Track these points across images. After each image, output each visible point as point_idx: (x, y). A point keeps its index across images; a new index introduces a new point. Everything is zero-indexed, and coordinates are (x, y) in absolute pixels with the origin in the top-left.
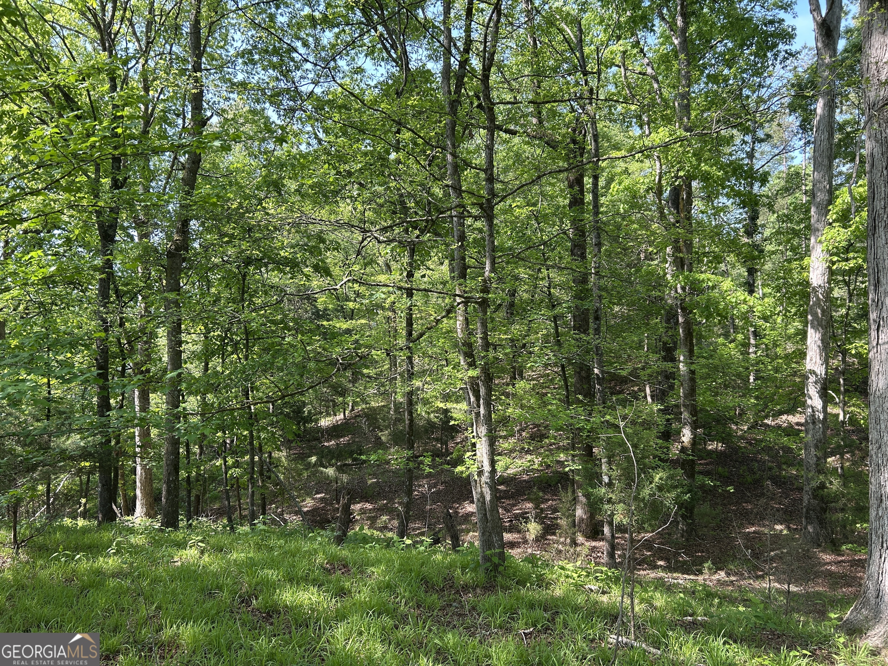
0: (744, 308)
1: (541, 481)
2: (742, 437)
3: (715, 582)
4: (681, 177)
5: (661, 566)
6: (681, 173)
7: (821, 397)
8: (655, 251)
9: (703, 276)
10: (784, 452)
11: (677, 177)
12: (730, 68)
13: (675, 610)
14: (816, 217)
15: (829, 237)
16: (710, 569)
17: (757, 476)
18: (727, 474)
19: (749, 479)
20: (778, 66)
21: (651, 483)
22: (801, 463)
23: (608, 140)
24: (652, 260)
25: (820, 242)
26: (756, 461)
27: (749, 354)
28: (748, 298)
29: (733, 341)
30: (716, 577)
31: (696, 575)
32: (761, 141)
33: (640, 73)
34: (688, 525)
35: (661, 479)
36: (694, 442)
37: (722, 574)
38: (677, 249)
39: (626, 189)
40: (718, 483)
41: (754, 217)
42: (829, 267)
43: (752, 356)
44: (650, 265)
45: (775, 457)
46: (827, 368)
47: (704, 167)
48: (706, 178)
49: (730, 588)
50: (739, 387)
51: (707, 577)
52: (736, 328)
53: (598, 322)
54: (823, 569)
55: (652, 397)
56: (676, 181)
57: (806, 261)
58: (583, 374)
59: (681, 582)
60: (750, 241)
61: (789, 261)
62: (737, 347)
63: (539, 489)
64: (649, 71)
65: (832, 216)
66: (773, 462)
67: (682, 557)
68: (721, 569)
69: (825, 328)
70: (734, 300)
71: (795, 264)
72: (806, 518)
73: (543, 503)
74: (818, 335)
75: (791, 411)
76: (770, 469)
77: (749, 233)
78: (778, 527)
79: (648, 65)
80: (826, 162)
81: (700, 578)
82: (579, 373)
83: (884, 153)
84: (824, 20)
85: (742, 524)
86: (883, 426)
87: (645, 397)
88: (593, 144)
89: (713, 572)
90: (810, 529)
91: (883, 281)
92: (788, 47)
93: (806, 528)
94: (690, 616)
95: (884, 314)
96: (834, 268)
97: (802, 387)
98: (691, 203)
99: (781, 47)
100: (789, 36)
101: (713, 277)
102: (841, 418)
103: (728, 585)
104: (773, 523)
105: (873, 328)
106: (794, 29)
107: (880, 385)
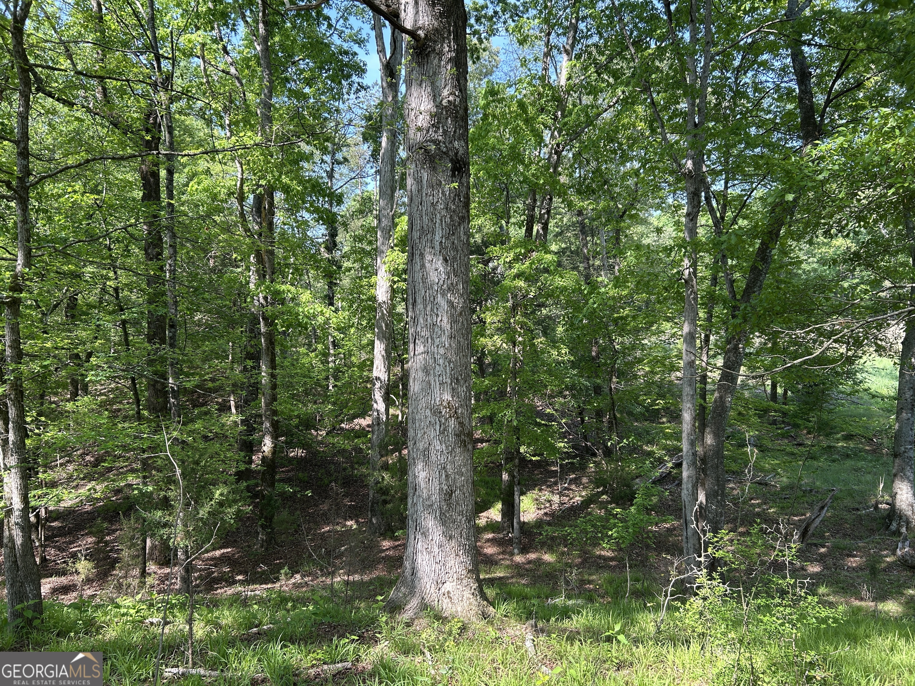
0: (320, 319)
1: (108, 510)
2: (321, 442)
3: (291, 586)
4: (262, 186)
5: (239, 580)
6: (263, 182)
7: (384, 401)
8: (239, 258)
9: (283, 287)
10: (356, 453)
11: (258, 186)
12: (311, 87)
13: (240, 624)
14: (381, 240)
15: (391, 259)
16: (286, 574)
18: (306, 479)
20: (352, 96)
21: (211, 500)
23: (191, 135)
24: (238, 267)
25: (385, 263)
26: (333, 463)
27: (328, 363)
28: (325, 310)
29: (315, 350)
30: (293, 581)
31: (274, 583)
32: (339, 163)
33: (223, 71)
34: (268, 534)
35: (221, 495)
36: (274, 451)
37: (298, 576)
38: (260, 259)
39: (206, 190)
40: (298, 489)
41: (333, 234)
42: (391, 286)
43: (331, 365)
44: (232, 272)
45: (348, 458)
46: (389, 375)
47: (285, 179)
48: (286, 189)
49: (304, 589)
50: (319, 394)
51: (284, 583)
52: (317, 338)
53: (173, 330)
54: (383, 555)
55: (237, 408)
56: (257, 189)
57: (373, 280)
58: (158, 386)
59: (257, 592)
60: (329, 256)
62: (317, 356)
63: (104, 519)
64: (233, 70)
65: (393, 241)
66: (347, 463)
67: (261, 567)
68: (297, 572)
69: (388, 339)
70: (312, 311)
71: (365, 282)
72: (371, 512)
73: (108, 534)
74: (383, 346)
75: (363, 414)
76: (345, 469)
77: (329, 250)
78: (349, 523)
79: (231, 64)
80: (389, 192)
81: (277, 585)
82: (154, 386)
83: (419, 191)
84: (388, 63)
85: (318, 525)
86: (417, 425)
87: (230, 408)
88: (167, 135)
89: (289, 577)
90: (374, 521)
91: (419, 301)
92: (360, 80)
93: (371, 521)
94: (256, 627)
95: (419, 329)
96: (395, 287)
97: (370, 392)
98: (273, 214)
99: (355, 78)
100: (361, 70)
101: (293, 289)
102: (400, 418)
103: (303, 587)
104: (346, 520)
105: (411, 341)
106: (365, 65)
107: (416, 390)
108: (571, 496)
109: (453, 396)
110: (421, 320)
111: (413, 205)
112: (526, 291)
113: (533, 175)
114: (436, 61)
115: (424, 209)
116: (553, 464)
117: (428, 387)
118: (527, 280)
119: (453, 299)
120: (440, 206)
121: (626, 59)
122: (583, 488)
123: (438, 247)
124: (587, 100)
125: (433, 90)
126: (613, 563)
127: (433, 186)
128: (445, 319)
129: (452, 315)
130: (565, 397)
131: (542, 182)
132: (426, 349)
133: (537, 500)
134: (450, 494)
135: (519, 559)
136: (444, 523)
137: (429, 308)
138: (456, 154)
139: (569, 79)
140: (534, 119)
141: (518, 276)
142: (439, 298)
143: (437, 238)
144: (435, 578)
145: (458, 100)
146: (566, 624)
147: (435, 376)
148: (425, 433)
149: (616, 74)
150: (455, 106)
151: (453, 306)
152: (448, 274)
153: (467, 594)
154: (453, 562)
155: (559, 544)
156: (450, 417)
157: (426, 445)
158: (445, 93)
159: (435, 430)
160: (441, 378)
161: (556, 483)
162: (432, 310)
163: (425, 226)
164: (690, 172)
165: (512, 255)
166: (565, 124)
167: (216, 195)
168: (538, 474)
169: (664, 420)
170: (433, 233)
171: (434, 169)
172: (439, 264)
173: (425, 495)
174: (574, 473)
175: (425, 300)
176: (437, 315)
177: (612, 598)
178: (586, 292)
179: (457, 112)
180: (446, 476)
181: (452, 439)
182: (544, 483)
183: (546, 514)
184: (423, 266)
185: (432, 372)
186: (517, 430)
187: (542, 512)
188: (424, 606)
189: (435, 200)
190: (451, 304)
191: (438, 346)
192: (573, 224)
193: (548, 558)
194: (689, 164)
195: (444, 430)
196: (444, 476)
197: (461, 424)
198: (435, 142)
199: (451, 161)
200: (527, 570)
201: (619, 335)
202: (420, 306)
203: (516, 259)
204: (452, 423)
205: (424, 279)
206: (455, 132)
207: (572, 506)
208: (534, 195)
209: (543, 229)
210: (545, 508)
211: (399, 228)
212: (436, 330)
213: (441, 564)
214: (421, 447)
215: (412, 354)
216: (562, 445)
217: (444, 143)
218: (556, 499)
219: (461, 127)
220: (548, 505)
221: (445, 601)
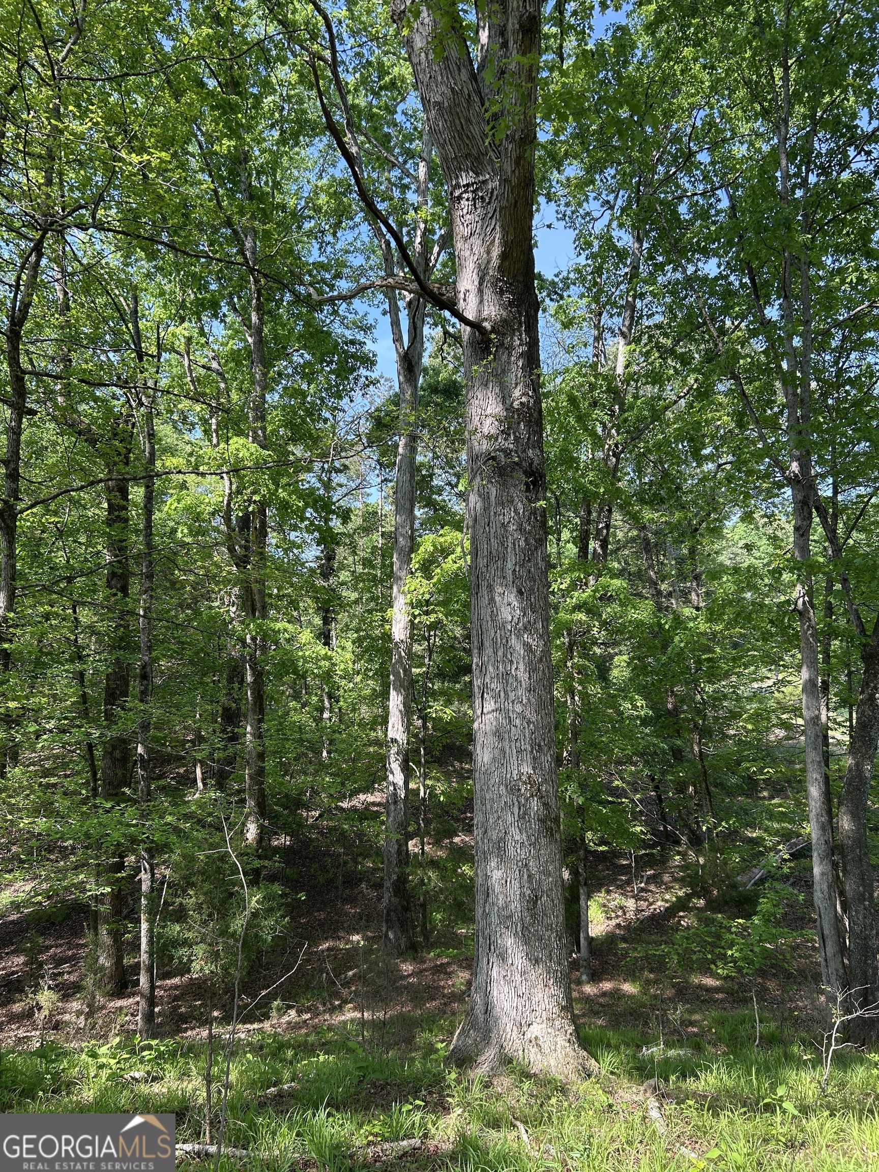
2: (312, 826)
3: (284, 1026)
4: (255, 502)
5: (217, 1018)
6: (256, 498)
7: (403, 771)
9: (279, 626)
10: (360, 840)
11: (250, 501)
14: (398, 564)
15: (412, 588)
16: (279, 1009)
17: (330, 875)
18: (296, 876)
19: (321, 880)
22: (378, 852)
25: (403, 593)
26: (329, 855)
27: (322, 720)
30: (286, 1019)
31: (261, 1021)
32: (338, 471)
33: (203, 367)
37: (293, 1013)
38: (247, 591)
39: (186, 508)
41: (330, 557)
42: (410, 620)
43: (326, 722)
44: (211, 607)
45: (351, 848)
46: (408, 737)
47: (282, 493)
49: (304, 1031)
50: (310, 762)
51: (275, 1021)
53: (145, 682)
54: (403, 983)
55: (204, 781)
56: (249, 506)
57: (388, 613)
58: (117, 754)
59: (242, 1035)
60: (326, 584)
61: (370, 612)
63: (36, 931)
64: (214, 365)
65: (414, 565)
66: (349, 855)
67: (243, 999)
68: (291, 1007)
69: (406, 690)
70: (313, 655)
72: (387, 922)
74: (401, 698)
75: (368, 789)
76: (345, 863)
77: (325, 575)
78: (356, 938)
79: (213, 358)
81: (266, 1025)
82: (111, 753)
83: (486, 509)
84: (406, 353)
85: (315, 942)
86: (488, 807)
87: (195, 780)
88: (147, 445)
89: (282, 1012)
90: (391, 935)
91: (487, 644)
92: (368, 373)
93: (387, 936)
94: (275, 1086)
95: (487, 680)
96: (416, 621)
97: (383, 759)
98: (266, 535)
99: (363, 372)
100: (369, 361)
101: (290, 627)
102: (422, 794)
103: (301, 1028)
104: (349, 934)
105: (478, 695)
106: (374, 355)
107: (485, 760)
108: (651, 900)
109: (534, 768)
110: (491, 669)
111: (477, 526)
112: (589, 626)
113: (591, 482)
114: (505, 357)
115: (492, 531)
116: (623, 855)
117: (501, 758)
118: (589, 612)
119: (530, 641)
120: (512, 528)
121: (695, 340)
122: (666, 889)
123: (510, 577)
124: (650, 390)
125: (502, 390)
126: (720, 996)
127: (503, 504)
128: (522, 667)
129: (530, 663)
130: (635, 764)
131: (602, 490)
132: (498, 705)
133: (605, 906)
134: (535, 900)
135: (589, 989)
136: (526, 942)
137: (500, 653)
138: (531, 464)
139: (627, 367)
140: (588, 415)
141: (578, 608)
142: (513, 641)
143: (509, 565)
144: (518, 1018)
145: (532, 401)
146: (691, 1084)
147: (510, 741)
148: (499, 818)
149: (685, 360)
150: (528, 408)
151: (531, 650)
152: (523, 610)
153: (561, 1041)
154: (540, 995)
155: (642, 969)
156: (532, 796)
157: (501, 835)
158: (517, 393)
159: (512, 813)
160: (518, 744)
161: (629, 883)
162: (505, 655)
163: (494, 552)
164: (796, 476)
165: (568, 580)
166: (626, 420)
167: (198, 513)
168: (603, 870)
169: (765, 794)
170: (505, 559)
171: (504, 485)
172: (512, 598)
173: (501, 903)
174: (652, 868)
175: (494, 642)
176: (511, 662)
177: (727, 1046)
178: (667, 627)
179: (531, 415)
180: (529, 876)
181: (535, 826)
182: (613, 881)
183: (618, 926)
184: (492, 600)
185: (506, 736)
186: (581, 810)
187: (613, 922)
188: (506, 1061)
189: (507, 520)
190: (528, 647)
191: (513, 702)
192: (633, 540)
193: (629, 988)
194: (795, 467)
195: (525, 813)
196: (526, 877)
197: (546, 805)
198: (507, 452)
199: (525, 472)
200: (603, 1006)
201: (709, 682)
202: (489, 651)
203: (573, 586)
204: (535, 804)
205: (494, 616)
206: (529, 439)
207: (653, 914)
208: (588, 506)
209: (602, 547)
210: (617, 917)
211: (422, 549)
212: (510, 681)
213: (525, 998)
214: (494, 837)
215: (479, 712)
216: (638, 829)
217: (516, 452)
218: (631, 904)
219: (535, 432)
220: (620, 913)
221: (533, 1050)
